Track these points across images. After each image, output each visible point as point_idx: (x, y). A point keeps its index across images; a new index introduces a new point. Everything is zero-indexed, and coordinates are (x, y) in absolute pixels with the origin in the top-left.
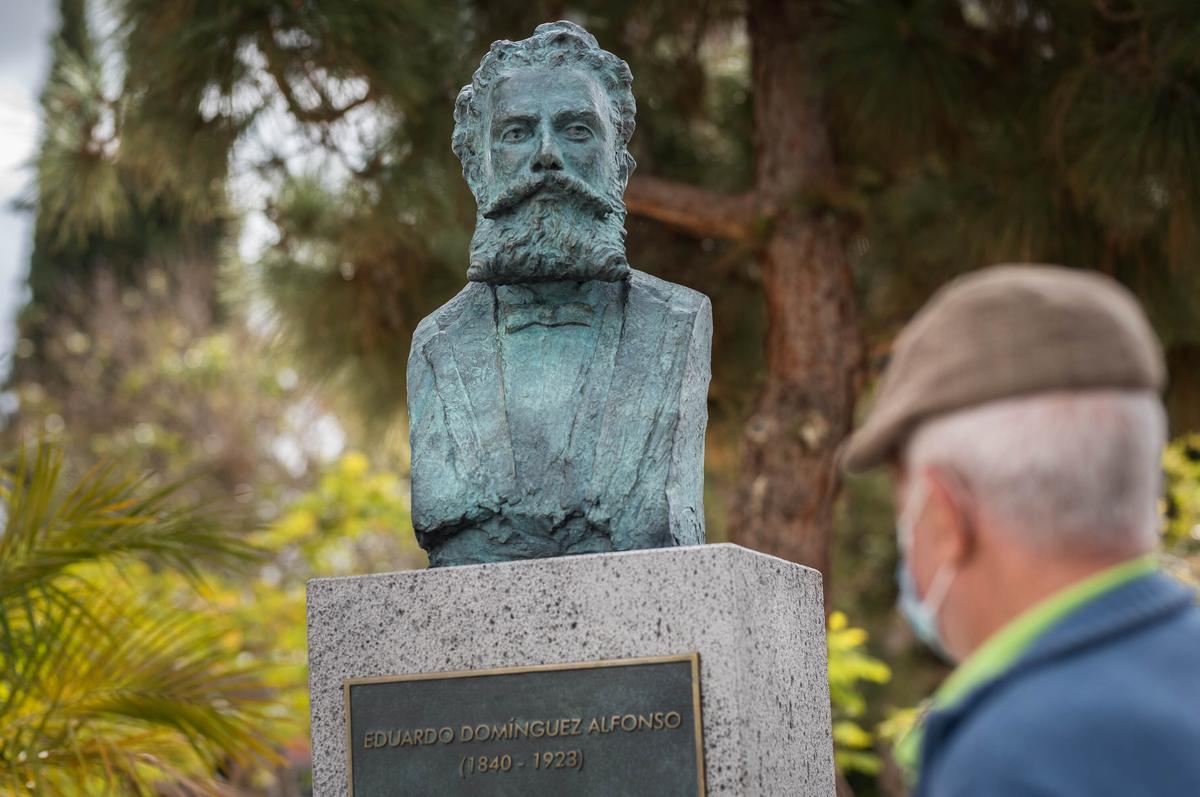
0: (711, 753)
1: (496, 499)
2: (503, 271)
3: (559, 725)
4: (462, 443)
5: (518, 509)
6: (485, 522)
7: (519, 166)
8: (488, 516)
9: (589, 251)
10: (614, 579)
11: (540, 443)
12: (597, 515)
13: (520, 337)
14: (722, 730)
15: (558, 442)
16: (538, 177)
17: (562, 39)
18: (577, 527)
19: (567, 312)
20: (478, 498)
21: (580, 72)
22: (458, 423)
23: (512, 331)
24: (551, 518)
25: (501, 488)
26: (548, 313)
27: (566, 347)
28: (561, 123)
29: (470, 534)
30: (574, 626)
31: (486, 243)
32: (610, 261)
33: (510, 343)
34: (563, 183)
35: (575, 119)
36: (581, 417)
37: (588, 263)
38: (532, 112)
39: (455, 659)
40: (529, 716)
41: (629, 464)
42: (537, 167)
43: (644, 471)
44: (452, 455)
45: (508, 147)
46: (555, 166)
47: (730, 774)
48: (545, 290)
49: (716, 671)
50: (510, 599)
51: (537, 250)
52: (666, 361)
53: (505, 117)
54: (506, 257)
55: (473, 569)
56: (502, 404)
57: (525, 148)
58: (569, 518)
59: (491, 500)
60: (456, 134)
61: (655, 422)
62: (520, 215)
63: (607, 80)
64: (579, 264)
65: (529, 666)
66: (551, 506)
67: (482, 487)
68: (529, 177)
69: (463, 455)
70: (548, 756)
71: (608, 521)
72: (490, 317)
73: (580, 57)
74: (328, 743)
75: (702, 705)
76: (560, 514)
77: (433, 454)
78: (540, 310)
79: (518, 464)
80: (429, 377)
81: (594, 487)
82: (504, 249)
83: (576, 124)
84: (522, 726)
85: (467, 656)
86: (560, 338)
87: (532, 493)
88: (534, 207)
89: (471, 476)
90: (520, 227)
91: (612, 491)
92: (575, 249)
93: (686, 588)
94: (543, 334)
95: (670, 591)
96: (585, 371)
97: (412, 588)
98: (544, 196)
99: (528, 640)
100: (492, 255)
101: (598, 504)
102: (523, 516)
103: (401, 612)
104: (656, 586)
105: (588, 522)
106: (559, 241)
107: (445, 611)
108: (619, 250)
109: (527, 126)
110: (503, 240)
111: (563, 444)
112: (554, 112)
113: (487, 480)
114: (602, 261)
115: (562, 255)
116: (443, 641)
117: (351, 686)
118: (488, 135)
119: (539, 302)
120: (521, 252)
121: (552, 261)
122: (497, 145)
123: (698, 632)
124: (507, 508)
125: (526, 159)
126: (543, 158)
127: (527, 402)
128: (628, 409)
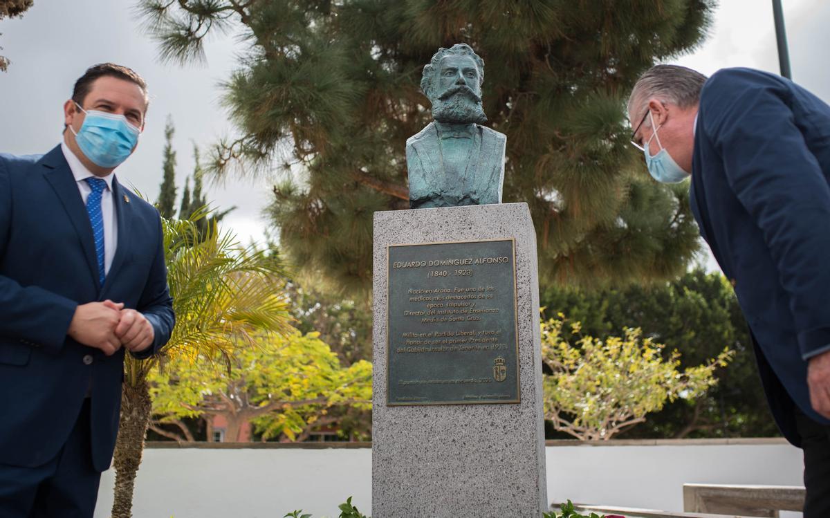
0: (518, 271)
1: (439, 190)
2: (444, 117)
3: (465, 261)
4: (428, 171)
5: (447, 194)
6: (435, 198)
7: (451, 84)
8: (437, 196)
9: (474, 112)
10: (485, 213)
11: (455, 173)
12: (474, 197)
13: (446, 141)
14: (522, 264)
15: (462, 172)
16: (458, 86)
17: (464, 48)
18: (467, 201)
19: (462, 134)
20: (433, 190)
21: (470, 58)
22: (426, 166)
23: (444, 139)
24: (458, 197)
25: (441, 187)
26: (457, 134)
27: (463, 144)
28: (465, 71)
29: (428, 203)
30: (470, 228)
31: (438, 107)
32: (481, 116)
33: (443, 143)
34: (466, 89)
35: (469, 71)
36: (469, 165)
37: (473, 116)
38: (456, 67)
39: (427, 239)
40: (454, 258)
41: (486, 181)
42: (458, 83)
43: (490, 184)
44: (424, 175)
45: (447, 78)
46: (464, 84)
47: (525, 278)
48: (456, 127)
49: (521, 244)
50: (448, 219)
51: (456, 110)
52: (497, 151)
53: (446, 68)
54: (446, 112)
55: (435, 209)
56: (441, 160)
57: (454, 78)
58: (465, 198)
59: (438, 190)
60: (423, 79)
61: (494, 169)
62: (451, 99)
63: (477, 63)
64: (470, 116)
65: (454, 241)
66: (459, 193)
67: (435, 186)
68: (454, 86)
69: (427, 176)
70: (460, 272)
71: (478, 199)
72: (436, 135)
73: (470, 54)
74: (380, 266)
75: (516, 255)
76: (462, 196)
77: (418, 175)
78: (454, 133)
79: (447, 179)
80: (414, 153)
81: (474, 188)
82: (445, 109)
83: (469, 72)
84: (451, 261)
85: (431, 238)
86: (460, 141)
87: (452, 189)
88: (456, 97)
89: (431, 182)
90: (450, 103)
91: (480, 189)
92: (469, 111)
93: (511, 216)
94: (454, 140)
95: (505, 217)
96: (470, 152)
97: (412, 215)
98: (460, 93)
99: (453, 232)
100: (441, 111)
101: (475, 193)
102: (448, 196)
103: (408, 223)
104: (500, 216)
105: (471, 199)
106: (464, 108)
107: (424, 223)
108: (482, 112)
109: (454, 71)
110: (445, 106)
111: (464, 173)
112: (463, 67)
113: (436, 184)
114: (479, 115)
115: (465, 113)
116: (423, 233)
117: (389, 247)
118: (439, 75)
119: (452, 131)
120: (451, 110)
121: (460, 115)
122: (443, 78)
123: (515, 231)
124: (443, 194)
125: (453, 82)
126: (461, 80)
127: (451, 160)
128: (485, 164)
